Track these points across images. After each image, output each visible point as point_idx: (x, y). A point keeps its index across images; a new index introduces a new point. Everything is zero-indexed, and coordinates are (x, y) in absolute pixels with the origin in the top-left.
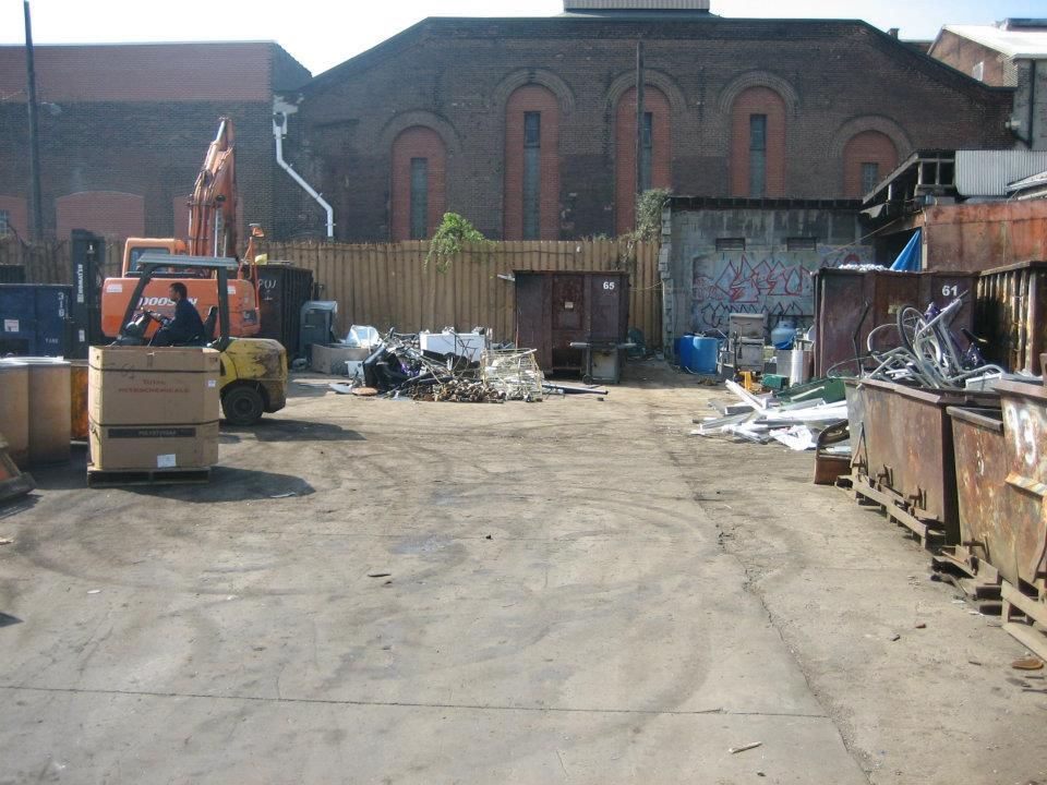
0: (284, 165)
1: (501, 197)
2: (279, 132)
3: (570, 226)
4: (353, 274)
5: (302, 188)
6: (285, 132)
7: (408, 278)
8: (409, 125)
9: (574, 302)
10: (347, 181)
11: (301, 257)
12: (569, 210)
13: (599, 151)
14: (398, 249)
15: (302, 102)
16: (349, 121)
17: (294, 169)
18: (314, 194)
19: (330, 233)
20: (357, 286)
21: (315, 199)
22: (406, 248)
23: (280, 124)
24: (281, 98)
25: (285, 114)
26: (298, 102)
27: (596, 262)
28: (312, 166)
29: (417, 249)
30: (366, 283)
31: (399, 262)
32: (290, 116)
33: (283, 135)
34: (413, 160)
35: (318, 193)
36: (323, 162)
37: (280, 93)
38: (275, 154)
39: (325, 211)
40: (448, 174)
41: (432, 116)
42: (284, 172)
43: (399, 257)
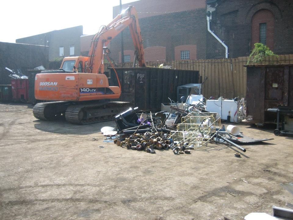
0: (210, 31)
4: (219, 72)
5: (216, 40)
6: (211, 19)
7: (241, 74)
8: (258, 10)
9: (278, 83)
10: (234, 36)
11: (199, 66)
14: (237, 61)
15: (217, 6)
16: (234, 11)
17: (214, 33)
18: (220, 41)
19: (227, 57)
20: (220, 77)
21: (221, 44)
22: (241, 60)
23: (209, 16)
24: (210, 6)
25: (211, 12)
26: (216, 6)
28: (221, 31)
29: (245, 60)
30: (224, 76)
31: (237, 66)
32: (213, 12)
33: (210, 20)
34: (260, 24)
35: (222, 41)
36: (225, 29)
37: (209, 4)
38: (207, 28)
39: (225, 48)
41: (269, 4)
42: (210, 34)
43: (237, 64)
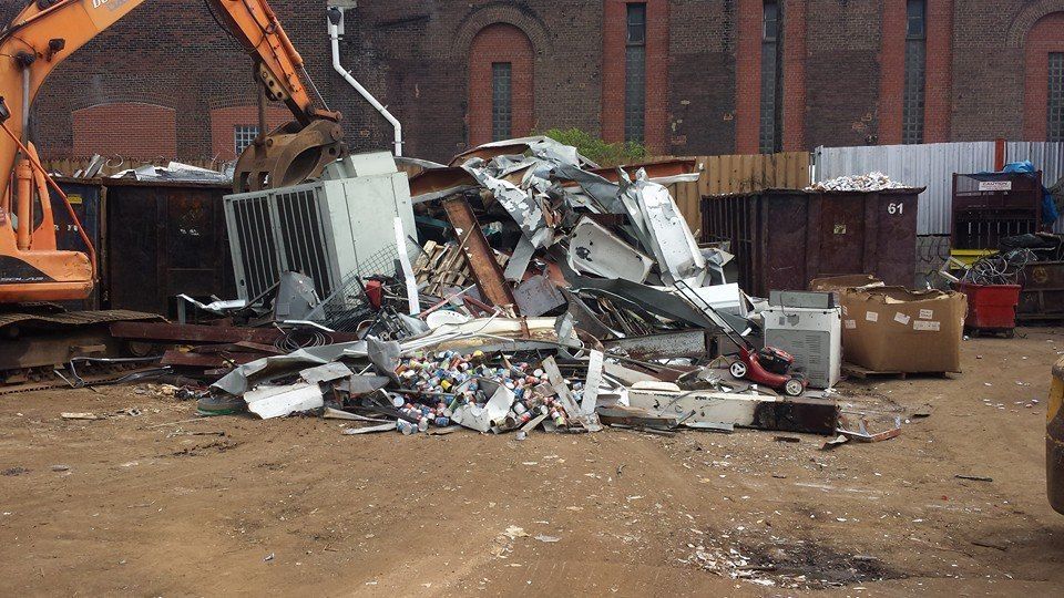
0: (342, 71)
1: (599, 107)
2: (335, 31)
3: (681, 141)
5: (364, 99)
6: (341, 33)
8: (489, 22)
10: (417, 90)
12: (680, 121)
13: (717, 48)
16: (417, 18)
17: (354, 75)
18: (378, 106)
19: (399, 153)
21: (379, 113)
23: (335, 21)
25: (341, 10)
27: (714, 184)
28: (375, 73)
32: (347, 13)
33: (339, 36)
34: (495, 65)
35: (383, 105)
36: (388, 67)
38: (331, 58)
39: (392, 127)
40: (536, 82)
41: (517, 12)
42: (342, 78)
